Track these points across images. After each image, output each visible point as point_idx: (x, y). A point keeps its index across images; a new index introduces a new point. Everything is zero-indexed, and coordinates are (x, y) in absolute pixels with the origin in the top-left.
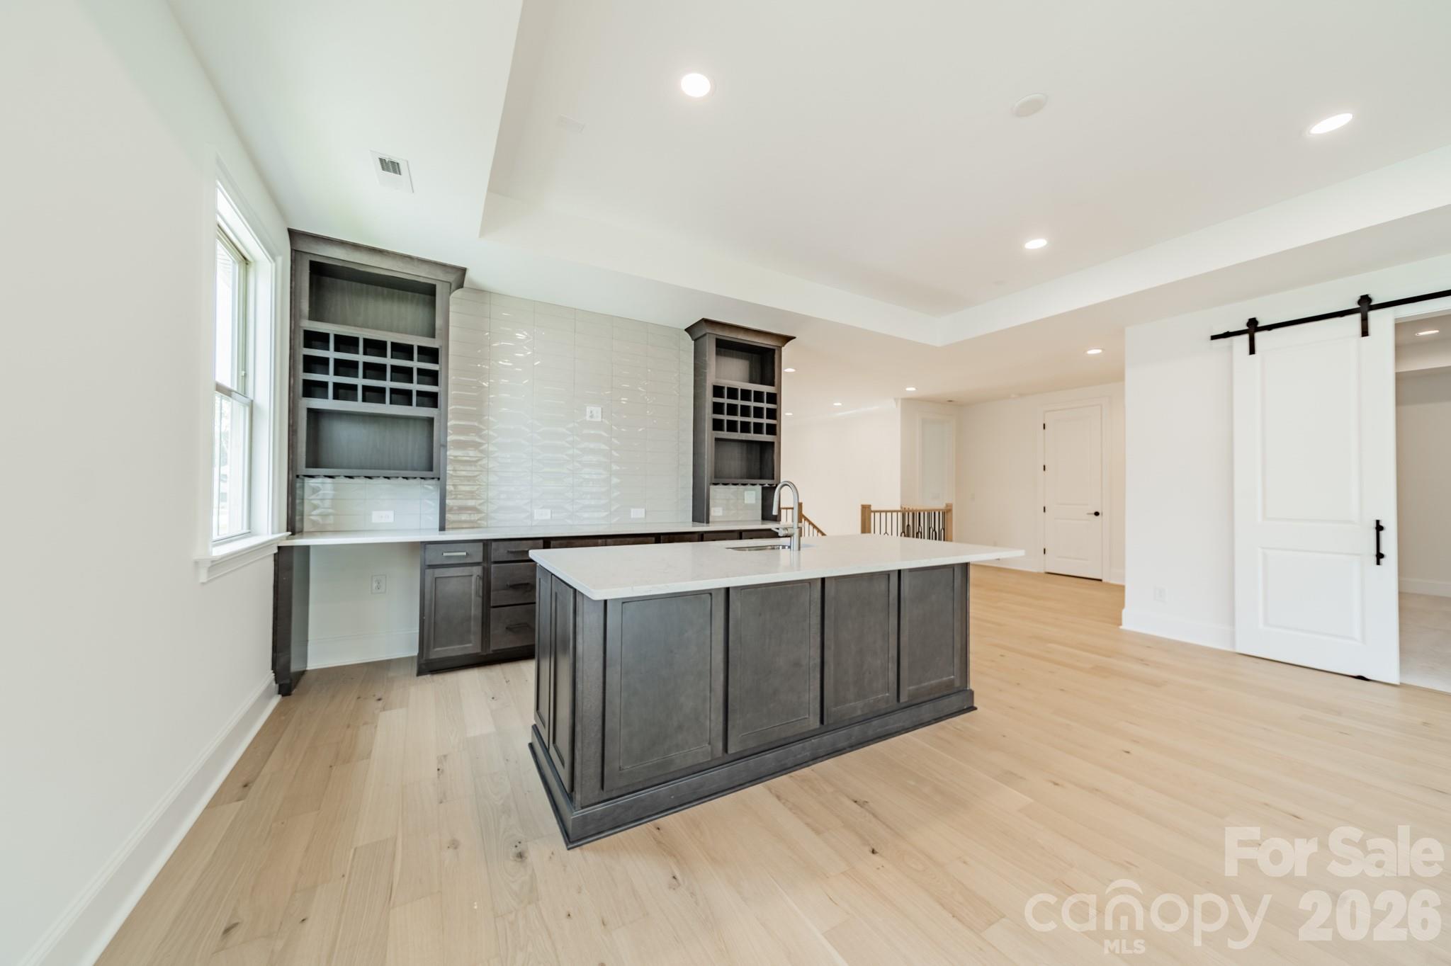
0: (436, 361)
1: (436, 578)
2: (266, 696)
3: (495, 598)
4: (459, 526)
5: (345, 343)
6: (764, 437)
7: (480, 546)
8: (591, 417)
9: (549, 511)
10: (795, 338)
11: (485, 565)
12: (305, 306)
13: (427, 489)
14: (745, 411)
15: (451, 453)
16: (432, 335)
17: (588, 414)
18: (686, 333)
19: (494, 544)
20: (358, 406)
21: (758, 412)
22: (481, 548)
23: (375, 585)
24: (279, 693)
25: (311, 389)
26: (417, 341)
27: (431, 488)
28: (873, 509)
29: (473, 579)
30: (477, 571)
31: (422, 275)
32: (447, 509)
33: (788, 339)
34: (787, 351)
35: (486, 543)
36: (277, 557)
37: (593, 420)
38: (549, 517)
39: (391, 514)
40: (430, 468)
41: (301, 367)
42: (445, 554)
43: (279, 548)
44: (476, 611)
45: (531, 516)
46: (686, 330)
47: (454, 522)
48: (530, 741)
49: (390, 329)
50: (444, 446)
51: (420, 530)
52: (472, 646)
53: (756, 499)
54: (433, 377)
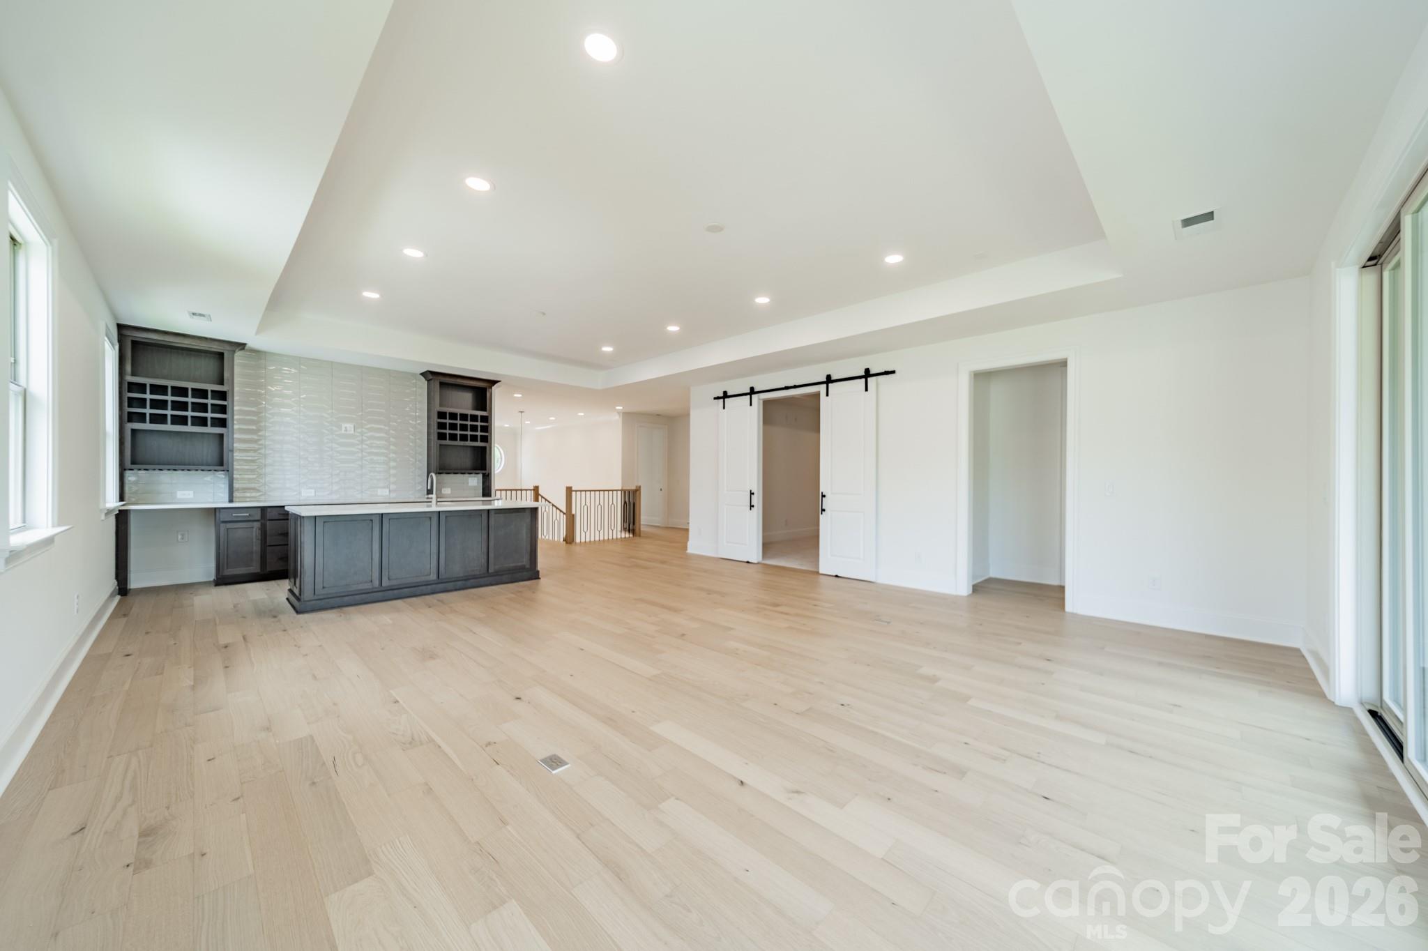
0: (225, 399)
1: (228, 529)
2: (112, 596)
3: (269, 542)
4: (244, 499)
5: (156, 389)
6: (479, 444)
7: (259, 511)
8: (346, 430)
9: (313, 491)
10: (499, 381)
11: (263, 521)
12: (128, 368)
13: (219, 477)
14: (464, 427)
15: (237, 455)
16: (221, 382)
17: (344, 429)
18: (422, 377)
19: (269, 510)
20: (169, 427)
21: (474, 428)
22: (260, 512)
23: (180, 537)
24: (119, 594)
25: (131, 417)
26: (210, 387)
27: (221, 475)
28: (573, 489)
29: (254, 529)
30: (257, 525)
31: (215, 348)
32: (234, 489)
33: (494, 382)
34: (496, 390)
35: (263, 509)
36: (117, 516)
37: (348, 432)
38: (313, 494)
39: (191, 492)
40: (221, 464)
41: (126, 404)
42: (234, 515)
43: (119, 510)
44: (256, 548)
45: (300, 493)
46: (421, 374)
47: (239, 497)
48: (287, 597)
49: (188, 380)
50: (232, 451)
51: (213, 502)
52: (255, 568)
53: (478, 483)
54: (223, 409)
